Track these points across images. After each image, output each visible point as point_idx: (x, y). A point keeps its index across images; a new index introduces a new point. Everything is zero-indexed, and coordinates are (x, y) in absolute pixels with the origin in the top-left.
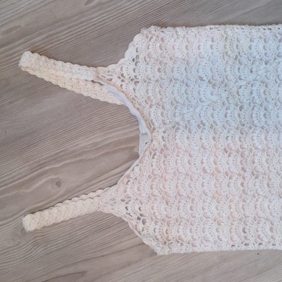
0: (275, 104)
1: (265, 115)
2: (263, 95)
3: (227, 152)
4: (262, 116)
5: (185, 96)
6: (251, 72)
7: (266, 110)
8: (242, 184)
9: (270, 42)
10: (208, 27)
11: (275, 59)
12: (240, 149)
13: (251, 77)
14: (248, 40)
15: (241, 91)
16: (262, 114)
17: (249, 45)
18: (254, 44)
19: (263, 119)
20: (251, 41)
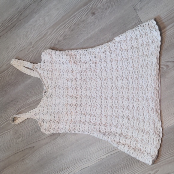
0: (90, 79)
1: (86, 84)
2: (85, 76)
3: (71, 97)
4: (85, 84)
5: (59, 76)
6: (81, 67)
7: (86, 81)
8: (76, 109)
9: (87, 56)
10: (66, 51)
11: (89, 62)
12: (76, 96)
13: (80, 69)
14: (79, 55)
15: (77, 74)
16: (85, 83)
17: (79, 57)
18: (81, 57)
19: (85, 85)
20: (80, 55)
